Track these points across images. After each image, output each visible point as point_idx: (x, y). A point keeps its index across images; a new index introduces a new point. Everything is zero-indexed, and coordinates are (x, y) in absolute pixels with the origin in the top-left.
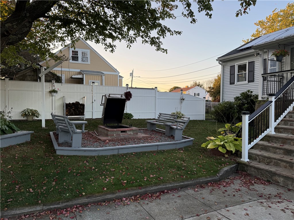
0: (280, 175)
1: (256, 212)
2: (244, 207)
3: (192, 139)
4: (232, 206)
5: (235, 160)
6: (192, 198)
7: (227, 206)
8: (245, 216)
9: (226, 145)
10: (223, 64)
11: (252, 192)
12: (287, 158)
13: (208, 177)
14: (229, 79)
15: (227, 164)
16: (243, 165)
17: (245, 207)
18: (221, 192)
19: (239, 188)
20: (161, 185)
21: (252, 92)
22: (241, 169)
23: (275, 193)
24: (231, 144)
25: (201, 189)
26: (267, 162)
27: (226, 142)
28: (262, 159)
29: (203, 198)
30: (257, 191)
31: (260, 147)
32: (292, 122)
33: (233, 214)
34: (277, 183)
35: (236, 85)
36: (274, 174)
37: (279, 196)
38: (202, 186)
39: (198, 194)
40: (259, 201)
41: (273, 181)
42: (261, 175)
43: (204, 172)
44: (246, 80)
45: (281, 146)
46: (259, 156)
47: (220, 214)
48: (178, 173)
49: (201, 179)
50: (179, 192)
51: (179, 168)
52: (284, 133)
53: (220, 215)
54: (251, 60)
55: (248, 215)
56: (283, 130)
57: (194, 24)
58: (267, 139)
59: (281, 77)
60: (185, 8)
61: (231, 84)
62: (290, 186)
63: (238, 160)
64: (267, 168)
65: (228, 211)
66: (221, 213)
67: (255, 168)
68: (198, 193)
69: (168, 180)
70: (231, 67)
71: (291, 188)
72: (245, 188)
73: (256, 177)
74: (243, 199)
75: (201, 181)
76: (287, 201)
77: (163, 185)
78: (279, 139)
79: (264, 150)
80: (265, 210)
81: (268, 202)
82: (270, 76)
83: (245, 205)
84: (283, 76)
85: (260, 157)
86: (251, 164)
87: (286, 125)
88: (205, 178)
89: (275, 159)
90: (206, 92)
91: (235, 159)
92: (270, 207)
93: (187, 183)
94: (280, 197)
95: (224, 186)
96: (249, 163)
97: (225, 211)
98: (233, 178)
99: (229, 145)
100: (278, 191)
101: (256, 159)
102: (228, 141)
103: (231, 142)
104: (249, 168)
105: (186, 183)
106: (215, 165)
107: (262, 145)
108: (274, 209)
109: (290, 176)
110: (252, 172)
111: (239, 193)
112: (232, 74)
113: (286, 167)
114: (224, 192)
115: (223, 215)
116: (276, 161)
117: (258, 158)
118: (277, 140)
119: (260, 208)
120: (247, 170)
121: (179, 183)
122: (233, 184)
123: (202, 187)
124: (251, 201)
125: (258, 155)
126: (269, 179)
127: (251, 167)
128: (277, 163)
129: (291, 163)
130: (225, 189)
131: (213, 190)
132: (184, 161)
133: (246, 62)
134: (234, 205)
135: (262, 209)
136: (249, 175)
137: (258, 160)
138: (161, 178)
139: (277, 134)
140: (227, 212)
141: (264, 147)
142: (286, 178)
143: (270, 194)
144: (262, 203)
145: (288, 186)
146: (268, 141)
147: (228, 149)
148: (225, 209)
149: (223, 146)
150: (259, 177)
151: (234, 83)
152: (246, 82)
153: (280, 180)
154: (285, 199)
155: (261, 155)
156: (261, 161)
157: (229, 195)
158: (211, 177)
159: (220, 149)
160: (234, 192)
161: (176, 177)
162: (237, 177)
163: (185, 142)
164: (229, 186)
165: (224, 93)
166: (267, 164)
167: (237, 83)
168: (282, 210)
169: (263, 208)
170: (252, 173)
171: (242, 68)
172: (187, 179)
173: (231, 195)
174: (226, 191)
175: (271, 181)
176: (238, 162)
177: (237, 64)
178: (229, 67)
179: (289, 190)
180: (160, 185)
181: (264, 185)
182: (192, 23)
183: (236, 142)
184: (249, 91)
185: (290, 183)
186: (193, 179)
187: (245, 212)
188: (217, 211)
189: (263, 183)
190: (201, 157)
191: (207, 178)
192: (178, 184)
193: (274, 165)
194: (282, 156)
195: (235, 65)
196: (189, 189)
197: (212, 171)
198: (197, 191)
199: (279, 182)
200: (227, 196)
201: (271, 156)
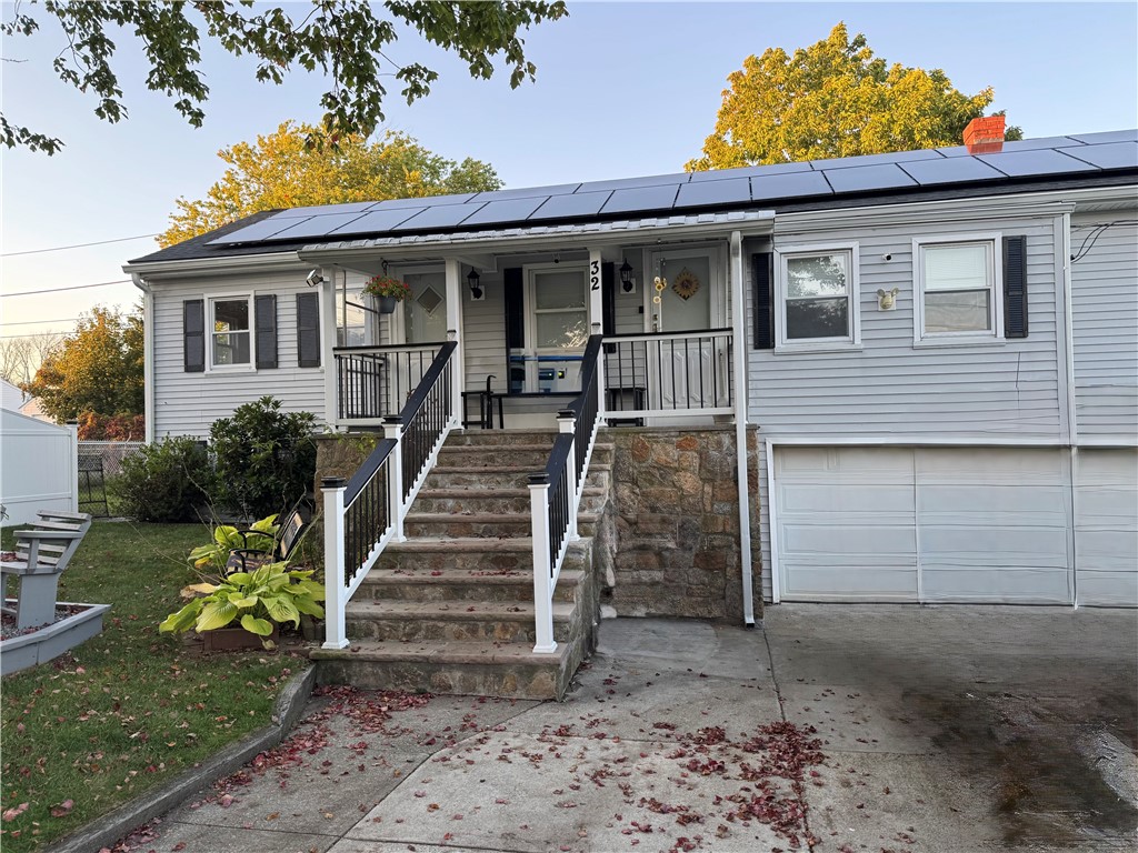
0: (451, 665)
1: (451, 790)
2: (411, 790)
3: (98, 607)
4: (377, 800)
5: (305, 654)
6: (234, 833)
7: (364, 810)
8: (432, 814)
9: (269, 604)
10: (152, 288)
11: (400, 738)
12: (459, 608)
13: (247, 736)
14: (182, 350)
15: (285, 674)
16: (335, 664)
17: (413, 790)
18: (316, 775)
19: (359, 740)
20: (77, 836)
21: (277, 405)
22: (328, 680)
23: (456, 722)
24: (282, 597)
25: (243, 789)
26: (404, 635)
27: (265, 595)
28: (389, 626)
29: (273, 817)
30: (411, 732)
31: (374, 591)
32: (442, 500)
33: (398, 822)
34: (445, 691)
35: (208, 376)
36: (435, 665)
37: (468, 725)
38: (237, 778)
39: (245, 810)
40: (435, 756)
41: (433, 687)
42: (397, 679)
43: (227, 725)
44: (247, 360)
45: (434, 574)
46: (379, 619)
47: (361, 840)
48: (123, 761)
49: (224, 752)
50: (164, 831)
51: (117, 743)
52: (428, 536)
53: (363, 844)
54: (266, 287)
55: (435, 807)
56: (423, 526)
57: (111, 120)
58: (389, 561)
59: (381, 362)
60: (79, 47)
61: (188, 369)
62: (480, 688)
63: (313, 648)
64: (411, 651)
65: (377, 820)
66: (364, 837)
67: (376, 662)
68: (240, 806)
69: (100, 801)
70: (187, 303)
71: (483, 694)
72: (375, 735)
73: (381, 692)
74: (392, 769)
75: (229, 758)
76: (496, 730)
77: (90, 831)
78: (424, 556)
79: (388, 597)
80: (464, 776)
81: (456, 751)
82: (360, 358)
83: (412, 783)
84: (385, 359)
85: (382, 622)
86: (360, 652)
87: (426, 511)
88: (237, 744)
89: (428, 618)
90: (27, 394)
91: (300, 647)
92: (470, 762)
93: (184, 785)
94: (474, 726)
95: (312, 752)
96: (353, 651)
97: (368, 824)
98: (320, 716)
99: (279, 602)
100: (458, 712)
101: (368, 634)
102: (271, 590)
103: (281, 590)
104: (356, 667)
105: (178, 788)
106: (251, 686)
107: (381, 582)
108: (482, 763)
109: (479, 660)
110: (368, 677)
111: (369, 754)
112: (193, 333)
113: (458, 636)
114: (325, 769)
115: (374, 838)
116: (431, 623)
117: (375, 627)
118: (417, 561)
119: (450, 776)
120: (350, 677)
121: (151, 798)
122: (332, 734)
123: (238, 781)
124: (415, 765)
125: (375, 619)
126: (420, 686)
127: (362, 661)
128: (432, 629)
129: (474, 620)
130: (318, 760)
131: (284, 776)
132: (117, 706)
133: (247, 292)
134: (381, 797)
135: (456, 775)
136: (357, 692)
137: (376, 634)
138: (67, 804)
139: (411, 540)
140: (377, 824)
141: (385, 588)
142: (469, 666)
143: (448, 729)
144: (444, 759)
145: (474, 690)
146: (392, 567)
147: (277, 617)
148: (366, 818)
149: (259, 612)
150: (391, 687)
151: (201, 369)
152: (250, 368)
153: (453, 679)
154: (487, 729)
155: (384, 617)
156: (386, 634)
157: (346, 773)
158: (255, 735)
159: (248, 624)
160: (353, 758)
161: (127, 780)
162: (328, 709)
163: (75, 627)
164: (325, 745)
165: (159, 403)
166: (404, 639)
167: (213, 367)
168: (501, 758)
169: (457, 771)
170: (366, 681)
171: (232, 313)
172: (177, 773)
173: (352, 771)
174: (327, 764)
175: (428, 690)
176: (318, 658)
177: (210, 296)
178: (181, 306)
179: (482, 700)
180: (73, 836)
181: (417, 707)
182: (103, 116)
183: (297, 587)
184: (266, 401)
185: (479, 679)
186: (197, 765)
187: (423, 804)
188: (346, 836)
189: (411, 701)
190: (177, 673)
191: (243, 742)
192: (149, 805)
193: (426, 637)
194: (443, 605)
195: (203, 301)
196: (195, 809)
197: (252, 712)
198: (233, 801)
199: (450, 687)
200: (344, 778)
201: (415, 612)
